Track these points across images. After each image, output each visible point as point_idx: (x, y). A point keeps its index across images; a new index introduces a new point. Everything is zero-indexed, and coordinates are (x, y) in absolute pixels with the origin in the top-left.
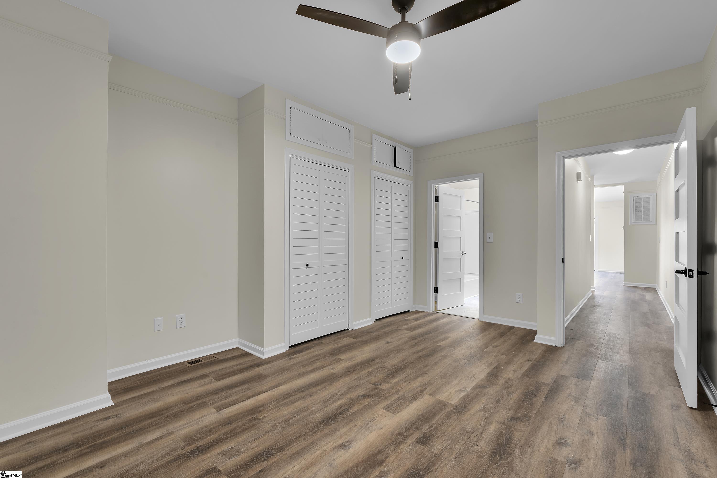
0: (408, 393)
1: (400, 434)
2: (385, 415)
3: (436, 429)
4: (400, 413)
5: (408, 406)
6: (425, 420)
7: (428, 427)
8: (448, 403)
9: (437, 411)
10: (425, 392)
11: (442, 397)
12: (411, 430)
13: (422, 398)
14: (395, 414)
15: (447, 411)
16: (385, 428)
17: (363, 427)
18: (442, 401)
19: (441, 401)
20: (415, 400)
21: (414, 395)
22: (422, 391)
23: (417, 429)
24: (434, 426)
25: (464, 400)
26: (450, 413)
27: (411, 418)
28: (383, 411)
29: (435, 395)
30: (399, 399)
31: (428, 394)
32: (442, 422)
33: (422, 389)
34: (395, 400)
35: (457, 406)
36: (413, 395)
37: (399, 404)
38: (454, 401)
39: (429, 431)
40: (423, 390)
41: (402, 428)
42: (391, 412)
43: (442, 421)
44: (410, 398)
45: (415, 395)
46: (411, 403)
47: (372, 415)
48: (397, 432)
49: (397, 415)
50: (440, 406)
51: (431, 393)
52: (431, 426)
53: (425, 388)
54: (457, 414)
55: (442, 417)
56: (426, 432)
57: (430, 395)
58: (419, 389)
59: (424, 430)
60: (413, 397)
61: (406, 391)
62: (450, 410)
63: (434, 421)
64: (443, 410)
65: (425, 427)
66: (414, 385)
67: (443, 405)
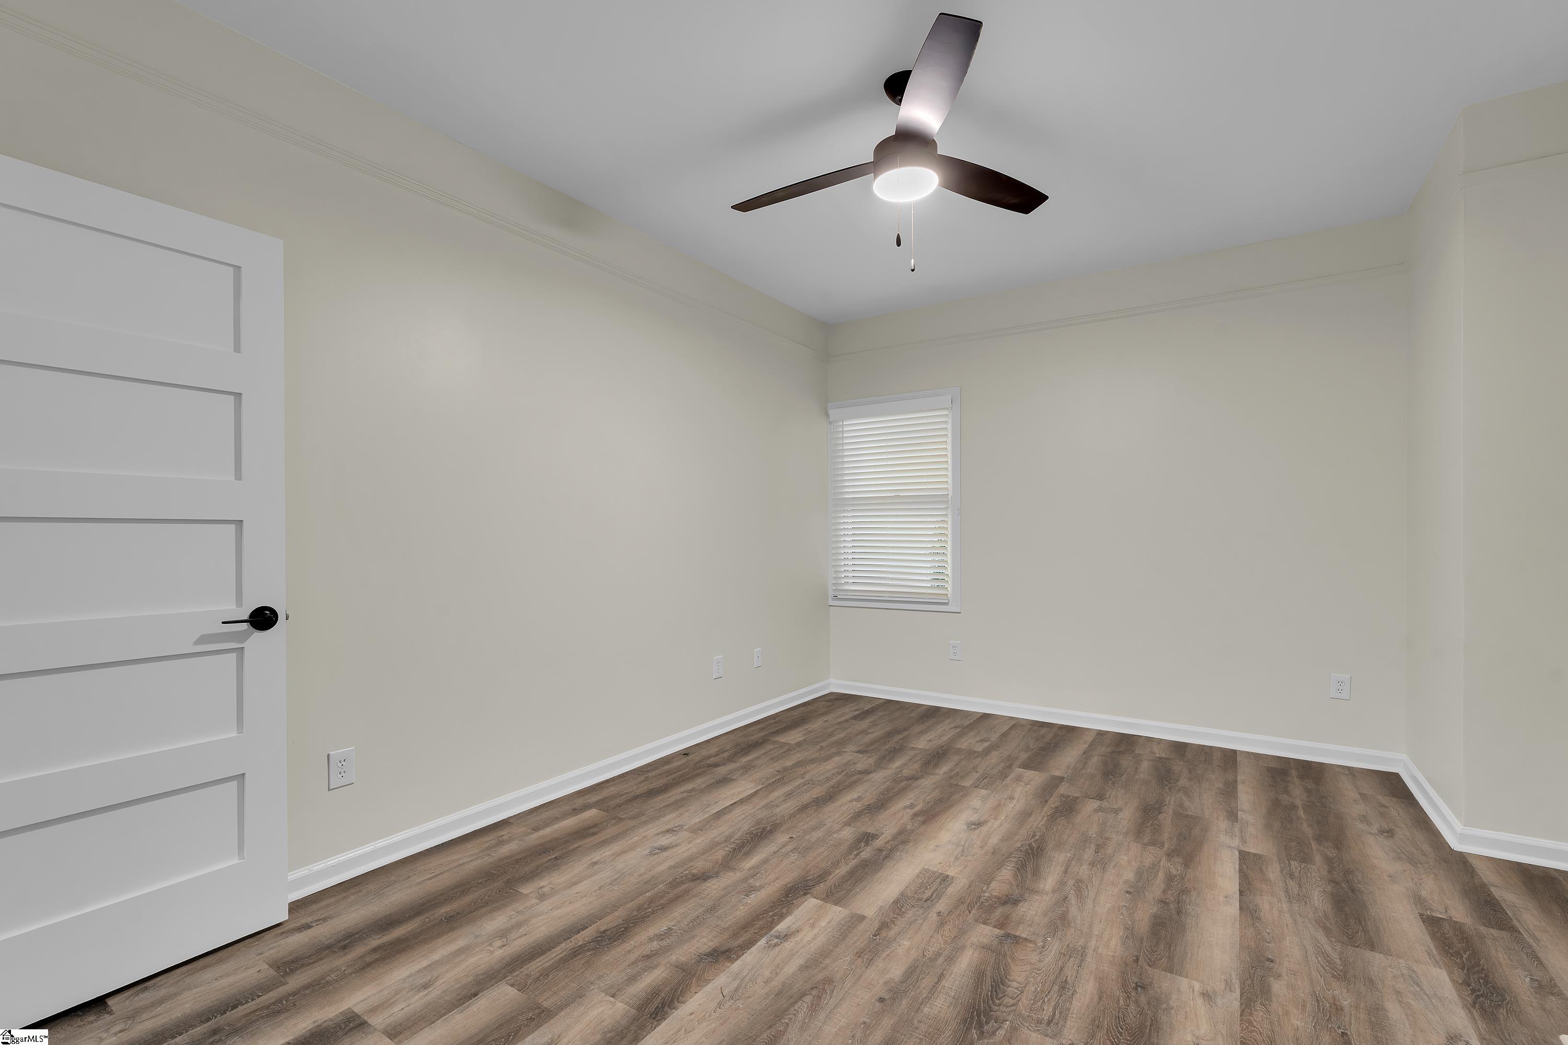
0: (916, 920)
1: (904, 842)
2: (943, 866)
3: (849, 852)
4: (917, 871)
5: (907, 887)
6: (868, 863)
7: (862, 854)
8: (823, 900)
9: (846, 881)
10: (876, 925)
11: (836, 913)
12: (889, 847)
13: (881, 907)
14: (925, 871)
15: (827, 882)
16: (932, 847)
17: (966, 845)
18: (836, 905)
19: (837, 903)
20: (896, 902)
21: (901, 914)
22: (884, 925)
23: (880, 850)
24: (853, 856)
25: (784, 910)
26: (822, 878)
27: (894, 865)
28: (951, 873)
29: (850, 917)
30: (932, 901)
31: (867, 920)
32: (838, 862)
33: (884, 933)
34: (939, 899)
35: (805, 894)
36: (903, 912)
37: (927, 888)
38: (810, 903)
39: (860, 848)
40: (880, 929)
41: (904, 849)
42: (934, 873)
43: (838, 864)
44: (908, 905)
45: (899, 914)
46: (902, 894)
47: (967, 865)
48: (910, 844)
49: (922, 869)
50: (841, 891)
51: (861, 922)
52: (856, 855)
53: (878, 937)
54: (809, 878)
55: (837, 871)
56: (864, 846)
57: (862, 918)
58: (892, 933)
59: (868, 849)
60: (901, 909)
61: (923, 922)
62: (822, 884)
63: (853, 863)
64: (835, 885)
65: (866, 853)
66: (906, 943)
67: (835, 896)
